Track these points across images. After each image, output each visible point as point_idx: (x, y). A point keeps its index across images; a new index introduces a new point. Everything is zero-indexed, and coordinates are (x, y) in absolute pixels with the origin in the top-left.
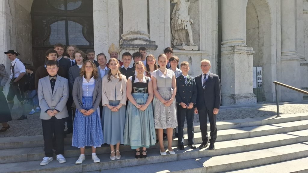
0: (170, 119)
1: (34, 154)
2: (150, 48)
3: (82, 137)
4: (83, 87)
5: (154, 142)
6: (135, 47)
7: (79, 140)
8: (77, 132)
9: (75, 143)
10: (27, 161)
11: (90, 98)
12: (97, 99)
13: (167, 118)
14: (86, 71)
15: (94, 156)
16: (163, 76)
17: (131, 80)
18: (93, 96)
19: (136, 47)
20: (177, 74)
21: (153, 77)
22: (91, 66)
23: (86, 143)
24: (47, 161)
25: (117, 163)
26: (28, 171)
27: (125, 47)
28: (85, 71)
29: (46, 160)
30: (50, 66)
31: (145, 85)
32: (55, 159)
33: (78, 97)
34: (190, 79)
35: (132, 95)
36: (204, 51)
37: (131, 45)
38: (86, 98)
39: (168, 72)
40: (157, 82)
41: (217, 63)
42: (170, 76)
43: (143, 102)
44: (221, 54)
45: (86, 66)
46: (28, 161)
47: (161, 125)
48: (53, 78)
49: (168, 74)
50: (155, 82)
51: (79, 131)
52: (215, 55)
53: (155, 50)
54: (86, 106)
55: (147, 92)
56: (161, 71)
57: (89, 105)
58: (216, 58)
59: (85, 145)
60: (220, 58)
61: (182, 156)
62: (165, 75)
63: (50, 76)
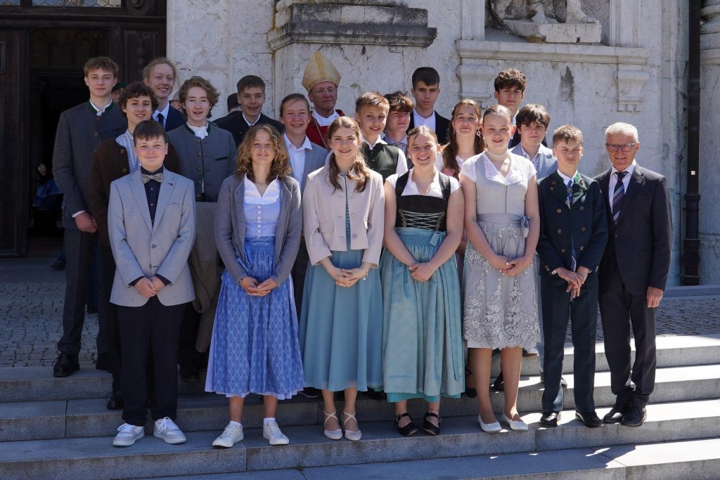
0: (516, 319)
1: (86, 418)
2: (406, 38)
3: (241, 365)
4: (246, 210)
5: (456, 388)
6: (346, 36)
7: (229, 371)
8: (226, 346)
9: (219, 382)
10: (66, 437)
11: (267, 244)
12: (286, 247)
13: (506, 315)
14: (255, 158)
15: (271, 427)
16: (498, 178)
17: (395, 186)
18: (274, 238)
19: (349, 33)
20: (541, 165)
21: (467, 178)
22: (271, 142)
23: (253, 383)
24: (131, 435)
25: (347, 450)
26: (95, 459)
27: (305, 35)
28: (251, 159)
29: (128, 433)
30: (147, 140)
31: (440, 204)
32: (149, 432)
33: (231, 238)
34: (584, 186)
35: (399, 234)
36: (626, 46)
37: (328, 23)
38: (254, 244)
39: (514, 163)
40: (478, 197)
41: (681, 98)
42: (520, 179)
43: (427, 255)
44: (698, 60)
45: (256, 142)
46: (68, 438)
47: (488, 336)
48: (151, 177)
49: (513, 171)
50: (471, 196)
51: (230, 345)
52: (672, 64)
53: (426, 46)
54: (255, 268)
55: (443, 227)
56: (493, 160)
57: (263, 264)
58: (677, 78)
59: (248, 390)
60: (698, 76)
61: (549, 437)
62: (505, 174)
63: (144, 171)
